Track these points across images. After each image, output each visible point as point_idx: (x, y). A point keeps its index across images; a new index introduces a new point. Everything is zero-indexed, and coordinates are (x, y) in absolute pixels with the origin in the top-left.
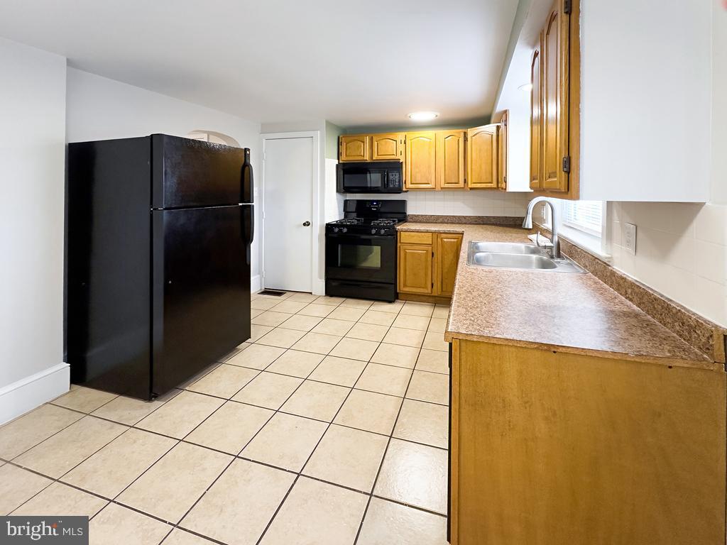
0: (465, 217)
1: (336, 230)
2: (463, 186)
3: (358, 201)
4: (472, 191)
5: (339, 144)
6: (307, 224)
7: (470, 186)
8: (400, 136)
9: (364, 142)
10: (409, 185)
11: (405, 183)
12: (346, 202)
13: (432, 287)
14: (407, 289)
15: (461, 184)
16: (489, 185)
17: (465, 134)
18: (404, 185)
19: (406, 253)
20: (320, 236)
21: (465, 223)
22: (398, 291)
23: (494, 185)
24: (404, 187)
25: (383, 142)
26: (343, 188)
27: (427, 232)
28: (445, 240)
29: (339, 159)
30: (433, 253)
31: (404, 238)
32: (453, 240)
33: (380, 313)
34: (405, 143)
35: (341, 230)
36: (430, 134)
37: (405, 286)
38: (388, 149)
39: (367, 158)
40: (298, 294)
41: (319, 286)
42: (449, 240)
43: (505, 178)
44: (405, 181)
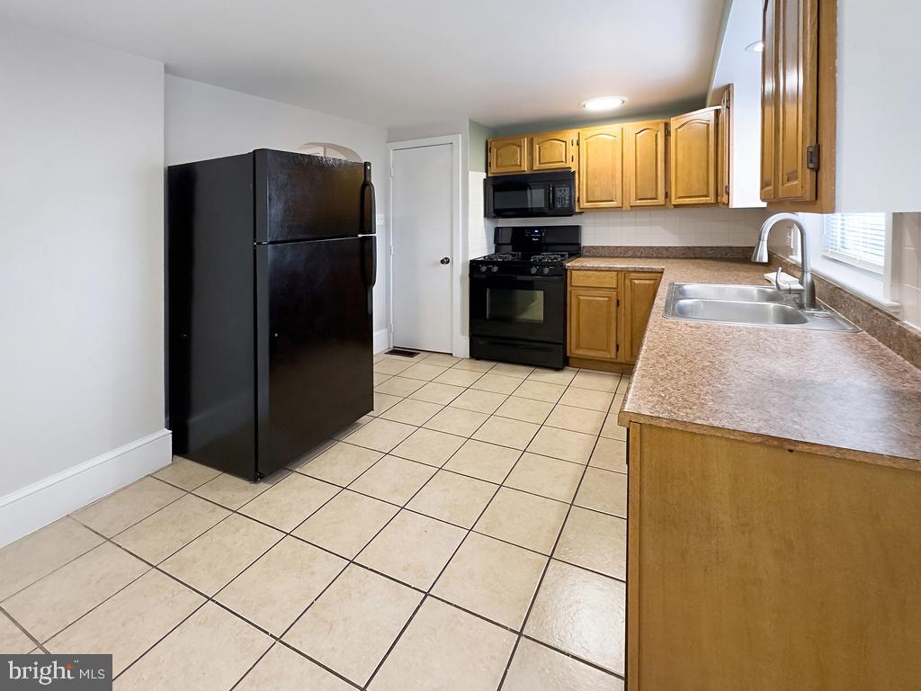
0: (667, 249)
1: (484, 269)
2: (663, 203)
3: (513, 228)
4: (677, 210)
5: (487, 150)
6: (445, 261)
7: (673, 203)
8: (571, 135)
9: (520, 146)
10: (584, 204)
11: (579, 201)
12: (497, 230)
13: (617, 350)
14: (581, 352)
15: (661, 200)
16: (703, 200)
17: (667, 126)
18: (577, 204)
19: (579, 302)
20: (462, 277)
21: (668, 258)
22: (568, 355)
23: (711, 199)
24: (577, 207)
25: (547, 145)
26: (494, 211)
27: (610, 270)
28: (636, 282)
29: (487, 172)
30: (618, 301)
31: (576, 279)
32: (647, 282)
33: (544, 383)
34: (578, 144)
35: (489, 269)
36: (614, 128)
37: (578, 347)
38: (558, 152)
39: (525, 168)
40: (435, 355)
41: (462, 345)
42: (643, 282)
43: (728, 187)
44: (579, 198)
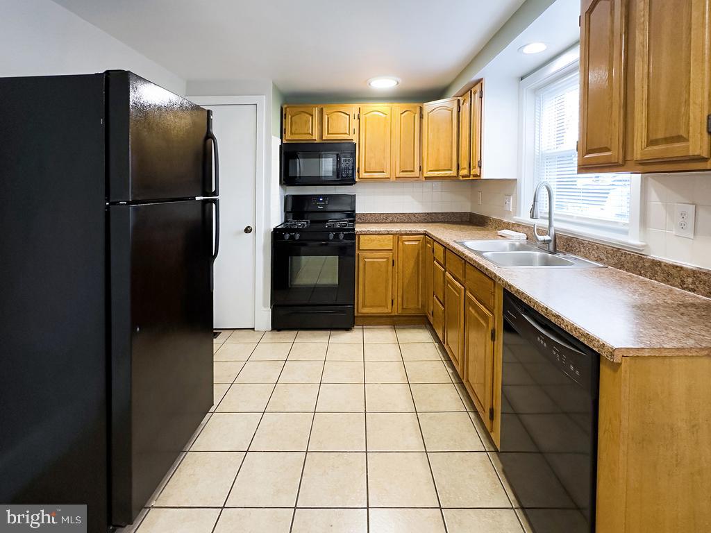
0: (414, 215)
1: (287, 236)
2: (418, 176)
4: (429, 183)
5: (283, 116)
6: (248, 230)
7: (425, 175)
8: (353, 109)
9: (312, 115)
10: (363, 175)
12: (286, 198)
13: (392, 305)
14: (366, 311)
15: (417, 173)
16: (448, 173)
17: (421, 109)
18: (357, 173)
19: (365, 263)
20: (265, 247)
21: (415, 222)
22: (355, 315)
23: (453, 173)
24: (357, 177)
25: (334, 116)
26: (287, 179)
27: (388, 234)
28: (407, 243)
29: (281, 138)
30: (393, 261)
31: (364, 243)
32: (414, 243)
33: (340, 344)
34: (359, 119)
35: (292, 237)
36: (383, 107)
37: (364, 306)
38: (340, 125)
39: (316, 137)
40: (236, 332)
41: (264, 316)
42: (410, 243)
43: (480, 162)
44: (359, 168)
